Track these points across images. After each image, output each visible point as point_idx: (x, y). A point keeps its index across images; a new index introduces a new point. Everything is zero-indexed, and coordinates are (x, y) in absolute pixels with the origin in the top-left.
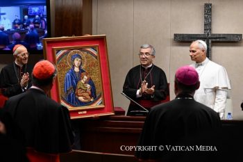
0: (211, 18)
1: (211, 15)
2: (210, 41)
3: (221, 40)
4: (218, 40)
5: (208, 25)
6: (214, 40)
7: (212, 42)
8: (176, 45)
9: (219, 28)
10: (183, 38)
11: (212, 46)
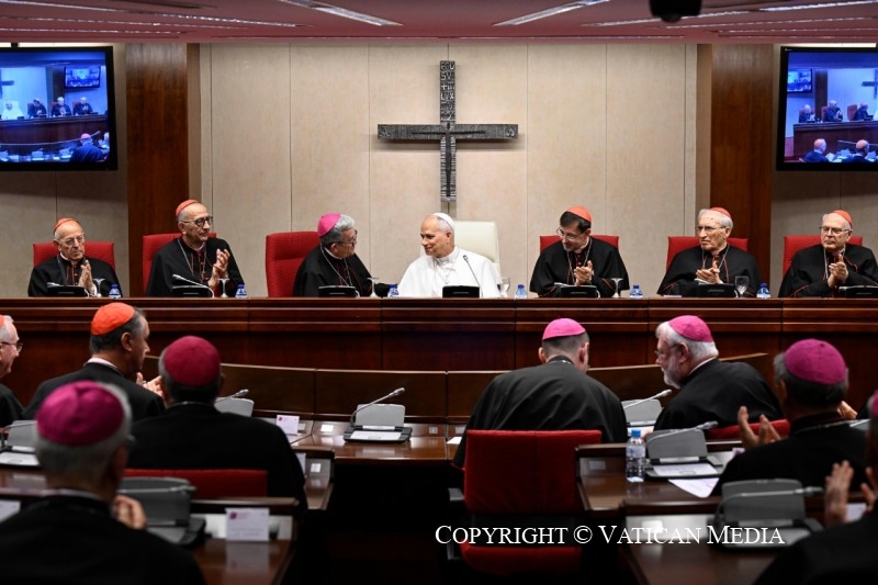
0: (453, 91)
1: (453, 85)
2: (453, 140)
3: (475, 137)
4: (469, 136)
5: (447, 107)
6: (461, 137)
7: (458, 141)
8: (382, 149)
9: (471, 113)
10: (396, 132)
11: (457, 148)
